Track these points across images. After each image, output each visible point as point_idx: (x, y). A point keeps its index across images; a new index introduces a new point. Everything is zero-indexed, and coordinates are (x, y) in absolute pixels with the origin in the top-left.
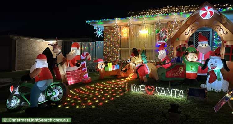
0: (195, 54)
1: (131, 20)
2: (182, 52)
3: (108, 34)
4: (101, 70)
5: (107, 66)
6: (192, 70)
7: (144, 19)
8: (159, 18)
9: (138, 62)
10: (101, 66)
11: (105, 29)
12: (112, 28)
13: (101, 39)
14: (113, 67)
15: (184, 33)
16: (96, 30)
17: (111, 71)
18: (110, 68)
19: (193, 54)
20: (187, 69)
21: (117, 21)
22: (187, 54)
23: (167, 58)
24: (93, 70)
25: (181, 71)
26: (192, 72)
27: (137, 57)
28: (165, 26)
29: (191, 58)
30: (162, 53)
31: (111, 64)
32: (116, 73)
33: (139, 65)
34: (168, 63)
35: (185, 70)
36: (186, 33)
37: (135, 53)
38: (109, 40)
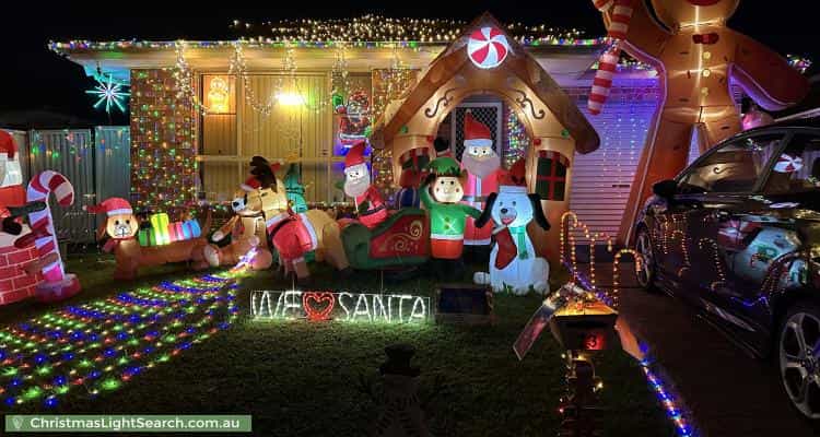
0: (455, 180)
1: (243, 52)
2: (420, 173)
4: (123, 243)
5: (145, 226)
7: (291, 52)
8: (342, 53)
9: (276, 206)
10: (120, 225)
11: (134, 81)
12: (164, 76)
14: (174, 230)
15: (422, 112)
17: (165, 247)
18: (163, 233)
19: (451, 179)
20: (433, 228)
21: (185, 53)
22: (432, 178)
23: (373, 193)
24: (85, 245)
25: (417, 235)
26: (450, 237)
27: (269, 190)
28: (362, 82)
29: (445, 191)
30: (357, 177)
31: (164, 217)
32: (186, 254)
33: (279, 218)
34: (375, 211)
36: (428, 110)
38: (152, 123)
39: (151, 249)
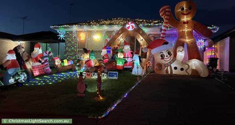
0: (121, 53)
1: (86, 28)
2: (115, 52)
3: (69, 38)
4: (58, 66)
5: (63, 62)
6: (120, 64)
7: (95, 28)
8: (106, 28)
9: (86, 57)
10: (58, 62)
11: (66, 34)
12: (71, 32)
13: (63, 41)
14: (68, 62)
15: (117, 39)
16: (58, 34)
17: (66, 66)
18: (66, 63)
19: (120, 53)
20: (117, 63)
21: (75, 28)
22: (117, 53)
25: (114, 65)
26: (120, 65)
27: (86, 54)
29: (120, 55)
31: (66, 60)
32: (70, 67)
34: (106, 59)
35: (116, 64)
36: (118, 39)
37: (86, 51)
38: (69, 42)
39: (64, 66)
